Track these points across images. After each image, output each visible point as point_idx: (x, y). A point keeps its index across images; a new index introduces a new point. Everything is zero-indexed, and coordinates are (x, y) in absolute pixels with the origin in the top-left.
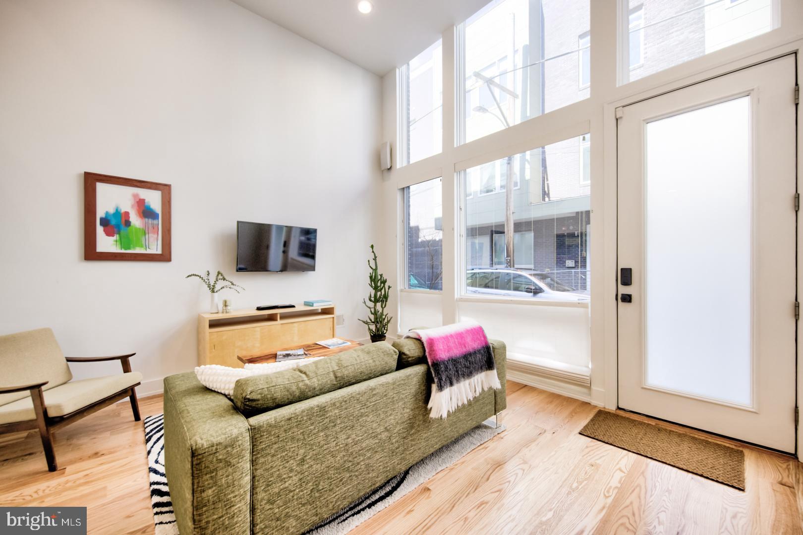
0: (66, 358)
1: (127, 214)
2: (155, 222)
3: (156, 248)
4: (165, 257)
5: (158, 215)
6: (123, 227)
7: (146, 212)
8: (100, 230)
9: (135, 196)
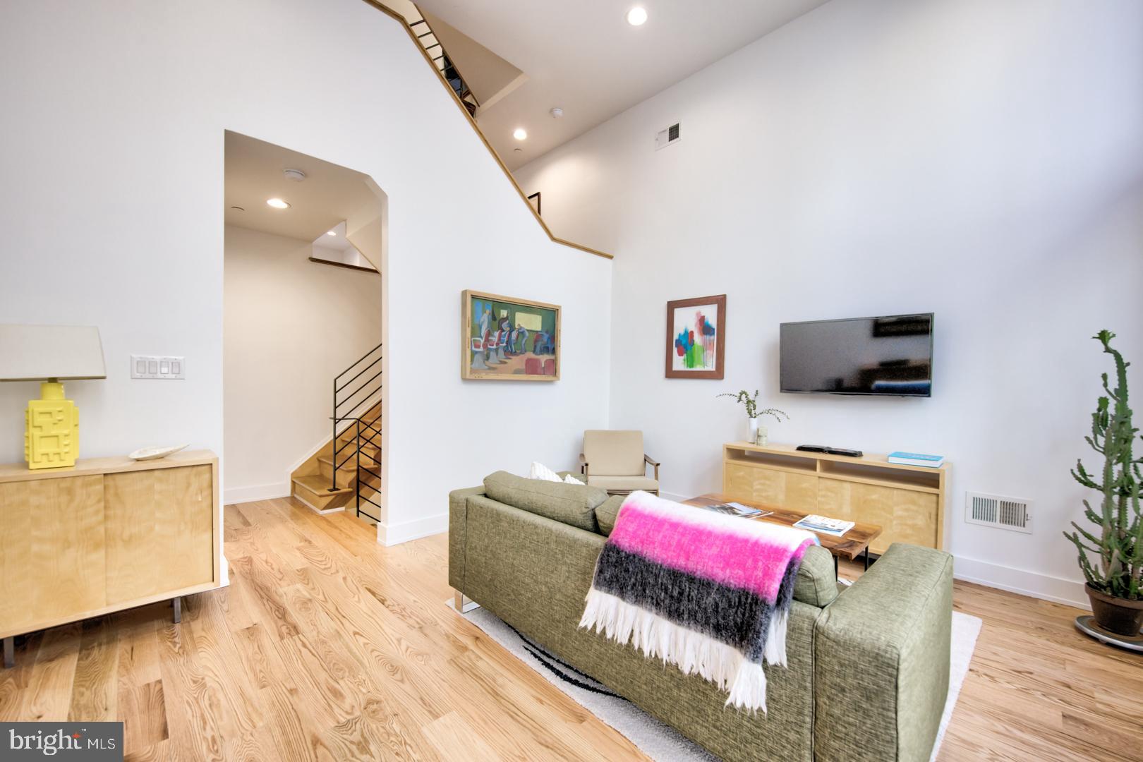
0: (645, 455)
1: (692, 333)
2: (712, 337)
3: (711, 367)
4: (718, 374)
5: (714, 329)
6: (689, 347)
7: (705, 329)
8: (675, 350)
9: (698, 314)
